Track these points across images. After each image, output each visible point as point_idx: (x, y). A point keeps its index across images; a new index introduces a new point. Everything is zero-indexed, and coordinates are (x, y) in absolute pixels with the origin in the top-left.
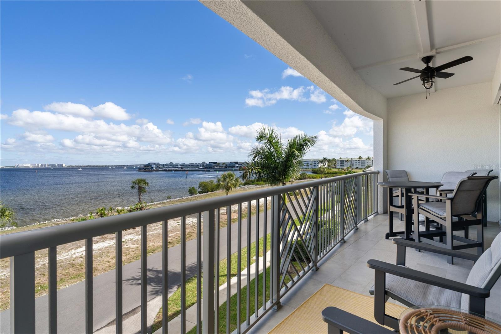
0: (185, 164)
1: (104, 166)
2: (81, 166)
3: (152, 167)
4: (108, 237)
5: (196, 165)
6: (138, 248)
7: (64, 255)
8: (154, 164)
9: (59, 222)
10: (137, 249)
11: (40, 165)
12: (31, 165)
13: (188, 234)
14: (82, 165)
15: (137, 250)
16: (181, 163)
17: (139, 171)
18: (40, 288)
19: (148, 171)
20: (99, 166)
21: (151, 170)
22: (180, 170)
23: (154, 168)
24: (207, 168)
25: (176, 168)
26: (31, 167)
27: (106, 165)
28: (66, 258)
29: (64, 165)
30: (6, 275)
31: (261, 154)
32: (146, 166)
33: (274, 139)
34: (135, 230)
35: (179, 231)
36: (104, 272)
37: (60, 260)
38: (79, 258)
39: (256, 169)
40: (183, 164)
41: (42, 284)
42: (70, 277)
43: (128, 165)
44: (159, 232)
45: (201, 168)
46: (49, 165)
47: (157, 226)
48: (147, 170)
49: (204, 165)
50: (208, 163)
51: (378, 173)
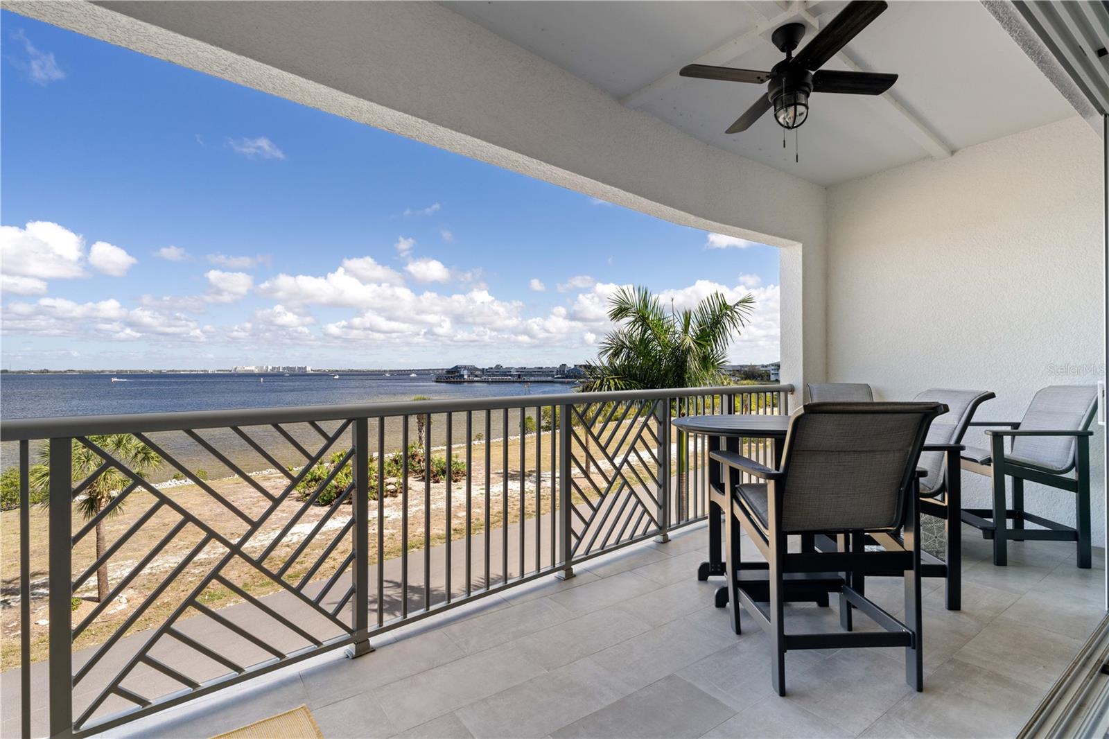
0: (525, 368)
1: (376, 371)
2: (337, 371)
3: (461, 373)
4: (344, 510)
5: (547, 370)
6: (393, 535)
7: (259, 538)
8: (465, 368)
9: (272, 474)
10: (392, 538)
11: (270, 368)
12: (256, 368)
13: (496, 516)
14: (338, 369)
15: (391, 540)
16: (517, 367)
17: (437, 382)
18: (207, 597)
19: (454, 383)
20: (368, 371)
21: (459, 380)
22: (516, 382)
23: (466, 377)
24: (570, 378)
25: (507, 376)
26: (256, 371)
27: (380, 369)
28: (262, 544)
29: (309, 369)
30: (160, 567)
31: (627, 347)
32: (449, 371)
33: (652, 311)
34: (396, 499)
35: (479, 507)
36: (320, 579)
37: (252, 547)
38: (285, 546)
39: (611, 381)
40: (522, 368)
41: (212, 591)
42: (261, 582)
43: (418, 370)
44: (440, 507)
45: (558, 378)
46: (284, 368)
47: (439, 495)
48: (453, 380)
49: (564, 371)
50: (573, 367)
51: (792, 389)
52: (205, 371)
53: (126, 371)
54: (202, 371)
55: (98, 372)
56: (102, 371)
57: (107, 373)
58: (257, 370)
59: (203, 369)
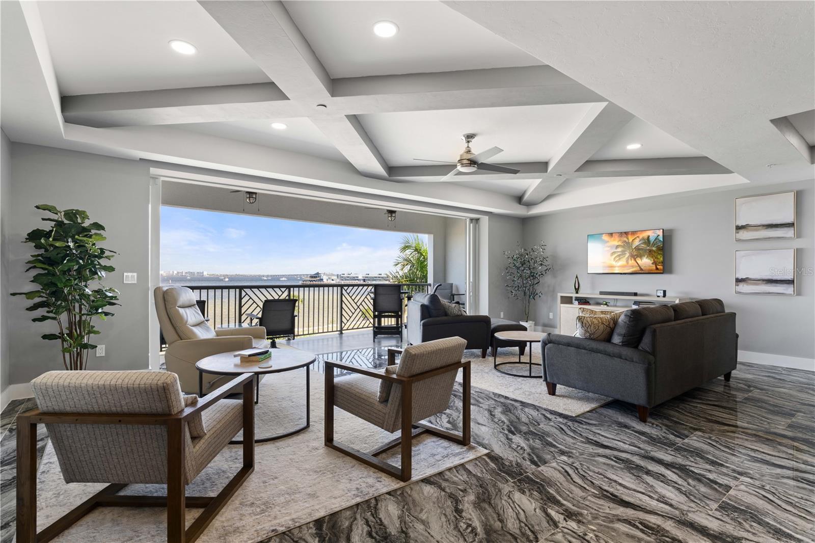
11: (175, 272)
46: (186, 273)
51: (430, 285)
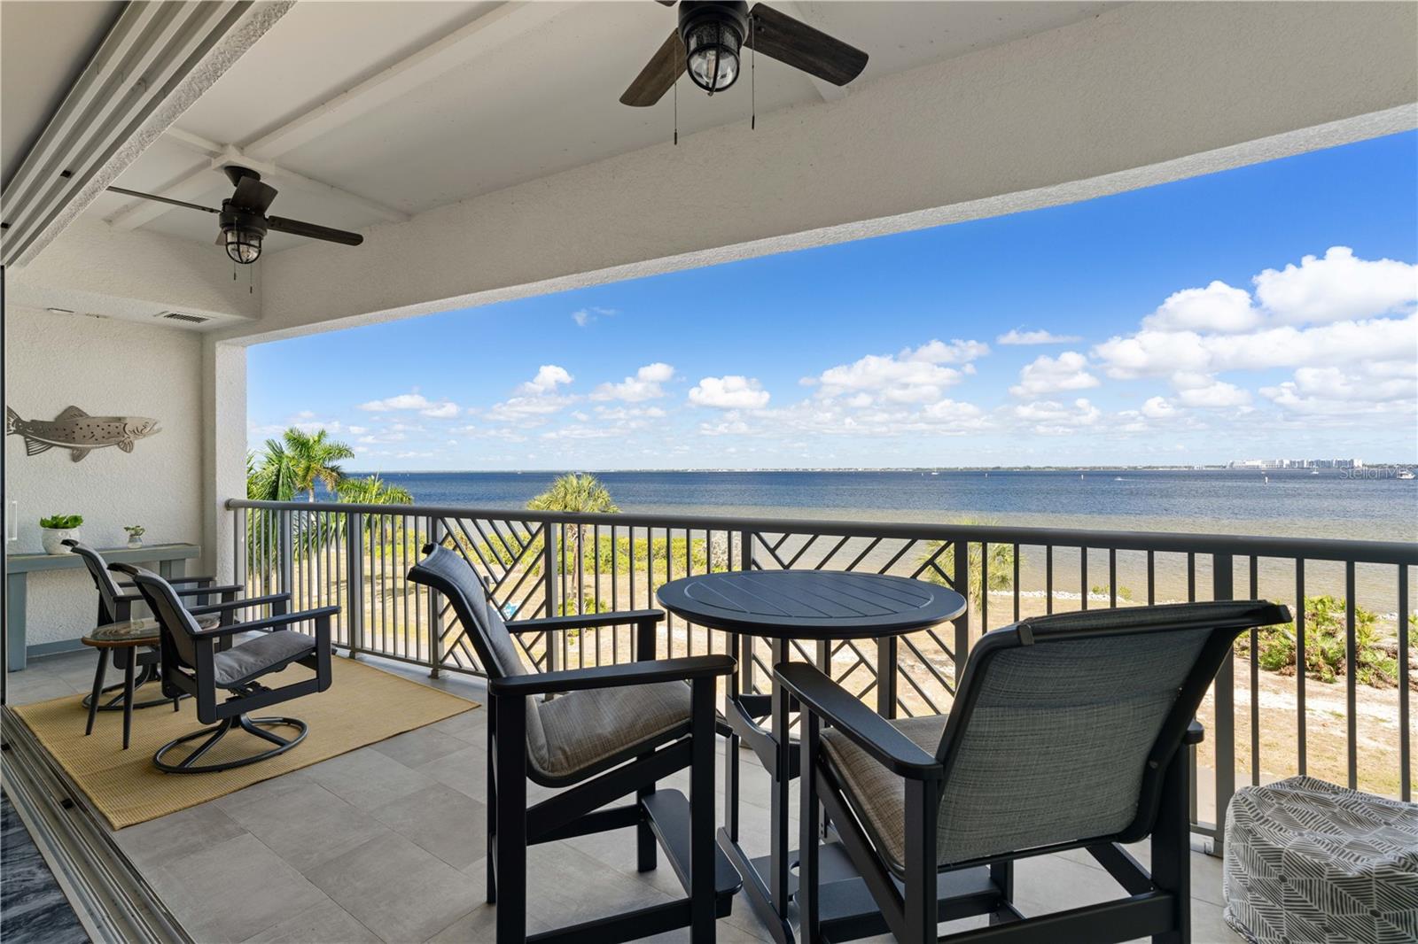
11: (1286, 462)
12: (1263, 463)
29: (1358, 463)
52: (1190, 467)
53: (1100, 468)
54: (1186, 467)
55: (1072, 468)
56: (1077, 468)
57: (1081, 469)
58: (1264, 466)
59: (1186, 465)
